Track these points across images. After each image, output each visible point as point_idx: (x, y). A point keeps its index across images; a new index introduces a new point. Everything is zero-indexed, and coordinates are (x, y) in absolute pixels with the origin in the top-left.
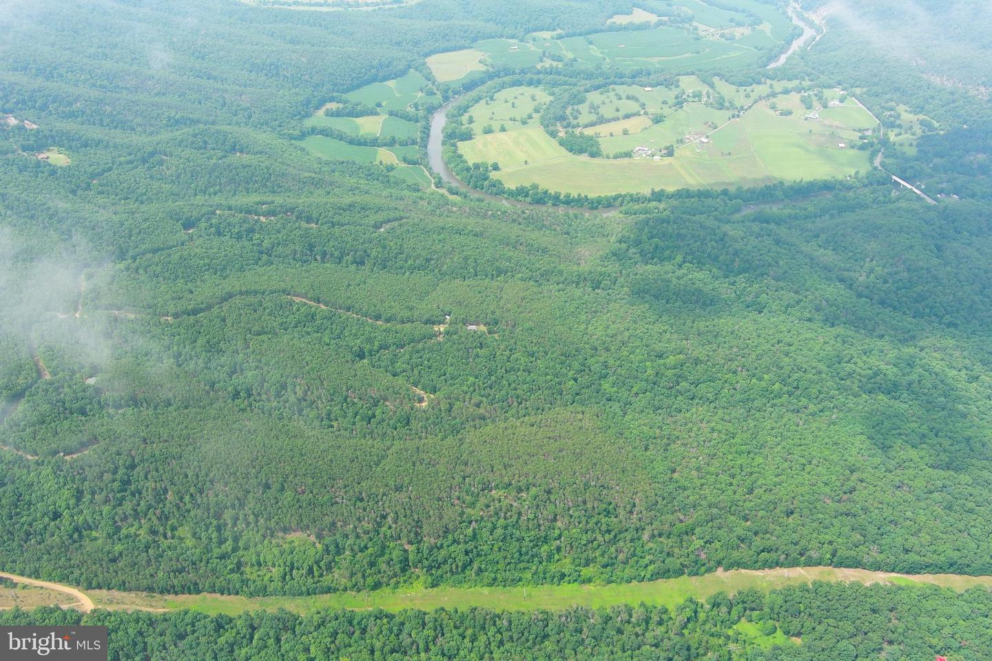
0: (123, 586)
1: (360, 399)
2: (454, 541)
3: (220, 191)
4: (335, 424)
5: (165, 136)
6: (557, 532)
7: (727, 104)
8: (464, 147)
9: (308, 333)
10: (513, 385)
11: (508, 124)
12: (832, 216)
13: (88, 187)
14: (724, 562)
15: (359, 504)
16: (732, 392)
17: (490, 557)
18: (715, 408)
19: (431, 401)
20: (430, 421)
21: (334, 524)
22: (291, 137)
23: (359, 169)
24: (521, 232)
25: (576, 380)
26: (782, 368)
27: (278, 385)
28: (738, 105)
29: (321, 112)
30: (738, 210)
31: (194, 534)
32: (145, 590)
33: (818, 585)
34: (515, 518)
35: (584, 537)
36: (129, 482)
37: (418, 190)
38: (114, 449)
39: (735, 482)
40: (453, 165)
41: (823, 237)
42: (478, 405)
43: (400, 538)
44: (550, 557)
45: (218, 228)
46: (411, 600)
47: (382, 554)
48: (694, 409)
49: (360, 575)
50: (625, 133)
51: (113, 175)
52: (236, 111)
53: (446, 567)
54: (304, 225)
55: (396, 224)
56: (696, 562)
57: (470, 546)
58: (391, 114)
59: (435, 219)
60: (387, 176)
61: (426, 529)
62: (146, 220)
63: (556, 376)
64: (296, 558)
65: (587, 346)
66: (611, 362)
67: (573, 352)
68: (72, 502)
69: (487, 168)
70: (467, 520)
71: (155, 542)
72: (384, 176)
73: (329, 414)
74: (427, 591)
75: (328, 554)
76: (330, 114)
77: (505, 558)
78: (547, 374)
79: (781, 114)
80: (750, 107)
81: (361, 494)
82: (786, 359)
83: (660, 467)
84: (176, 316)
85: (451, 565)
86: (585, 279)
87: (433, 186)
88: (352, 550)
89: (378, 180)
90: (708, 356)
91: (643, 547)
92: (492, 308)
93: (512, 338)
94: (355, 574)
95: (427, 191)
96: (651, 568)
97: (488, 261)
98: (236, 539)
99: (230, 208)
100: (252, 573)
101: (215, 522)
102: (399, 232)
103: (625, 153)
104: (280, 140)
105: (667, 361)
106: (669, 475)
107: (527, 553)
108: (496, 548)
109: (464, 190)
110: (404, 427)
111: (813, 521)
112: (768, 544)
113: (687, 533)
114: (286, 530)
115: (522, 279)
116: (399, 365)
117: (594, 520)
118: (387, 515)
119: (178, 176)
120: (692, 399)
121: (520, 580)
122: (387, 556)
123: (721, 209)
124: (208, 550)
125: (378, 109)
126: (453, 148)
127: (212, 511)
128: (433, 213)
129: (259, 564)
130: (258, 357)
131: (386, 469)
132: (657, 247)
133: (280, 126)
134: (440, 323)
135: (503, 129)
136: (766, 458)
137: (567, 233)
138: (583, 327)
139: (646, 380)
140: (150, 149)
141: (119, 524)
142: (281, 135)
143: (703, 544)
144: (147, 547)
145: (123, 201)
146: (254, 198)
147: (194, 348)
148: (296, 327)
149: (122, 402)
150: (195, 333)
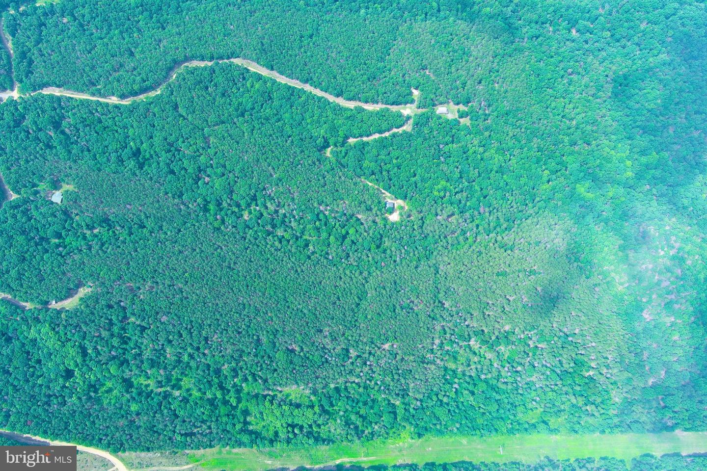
20: (404, 242)
27: (247, 198)
68: (79, 360)
74: (413, 441)
147: (152, 145)
148: (253, 109)
149: (95, 225)
150: (148, 126)
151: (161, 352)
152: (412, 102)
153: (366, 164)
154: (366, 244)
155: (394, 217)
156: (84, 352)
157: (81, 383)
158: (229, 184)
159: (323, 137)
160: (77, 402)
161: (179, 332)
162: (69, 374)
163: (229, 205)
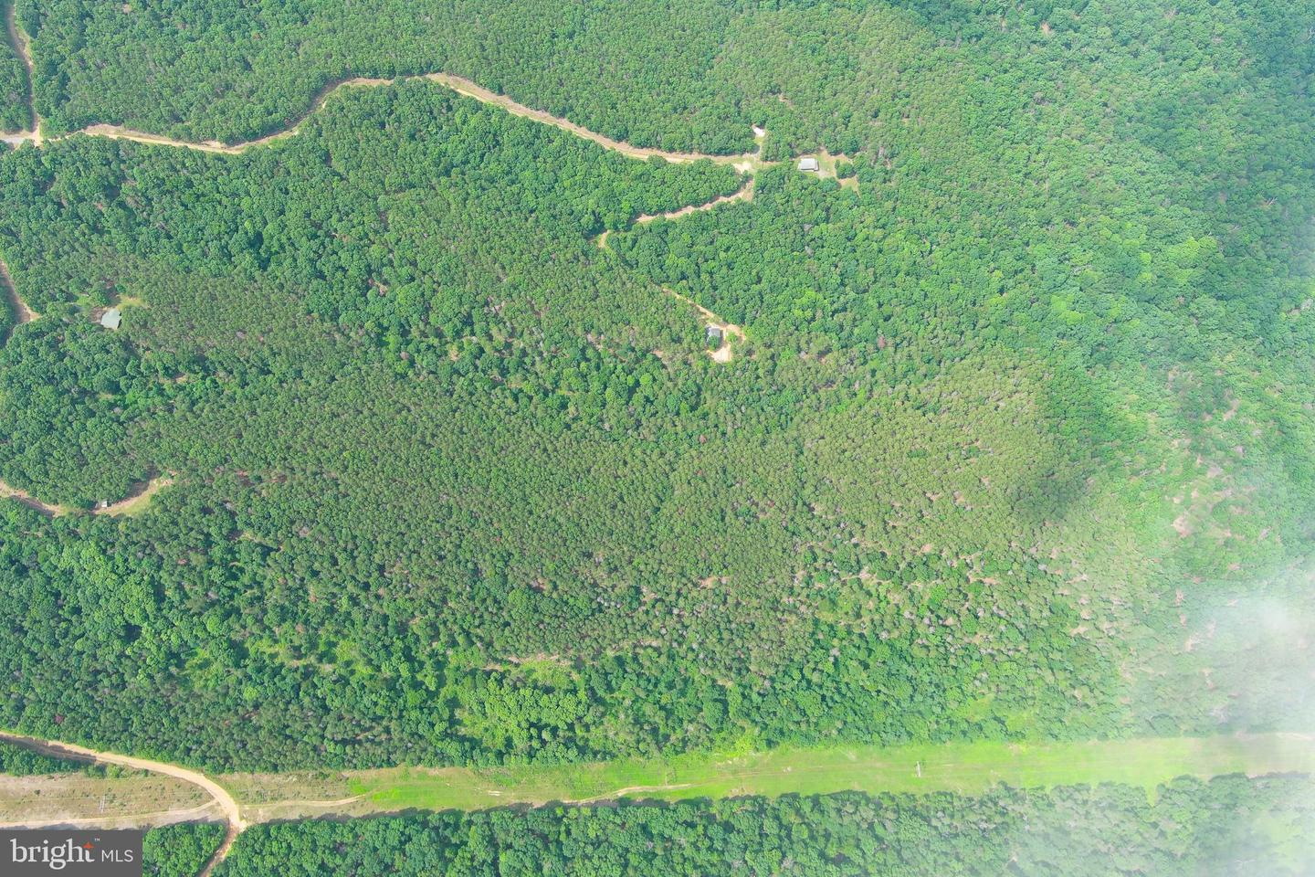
10: (888, 311)
20: (740, 398)
27: (456, 320)
31: (368, 662)
42: (823, 356)
46: (734, 772)
57: (829, 686)
61: (756, 661)
68: (150, 607)
70: (825, 643)
74: (759, 754)
75: (596, 700)
81: (639, 589)
93: (889, 196)
98: (439, 666)
100: (474, 724)
130: (409, 253)
131: (677, 530)
134: (744, 151)
144: (297, 688)
147: (283, 227)
148: (466, 162)
149: (180, 368)
150: (277, 192)
151: (298, 593)
152: (754, 149)
153: (670, 260)
154: (671, 403)
155: (723, 356)
156: (159, 595)
157: (154, 649)
158: (423, 295)
159: (593, 212)
160: (146, 683)
161: (332, 557)
162: (131, 633)
163: (424, 335)
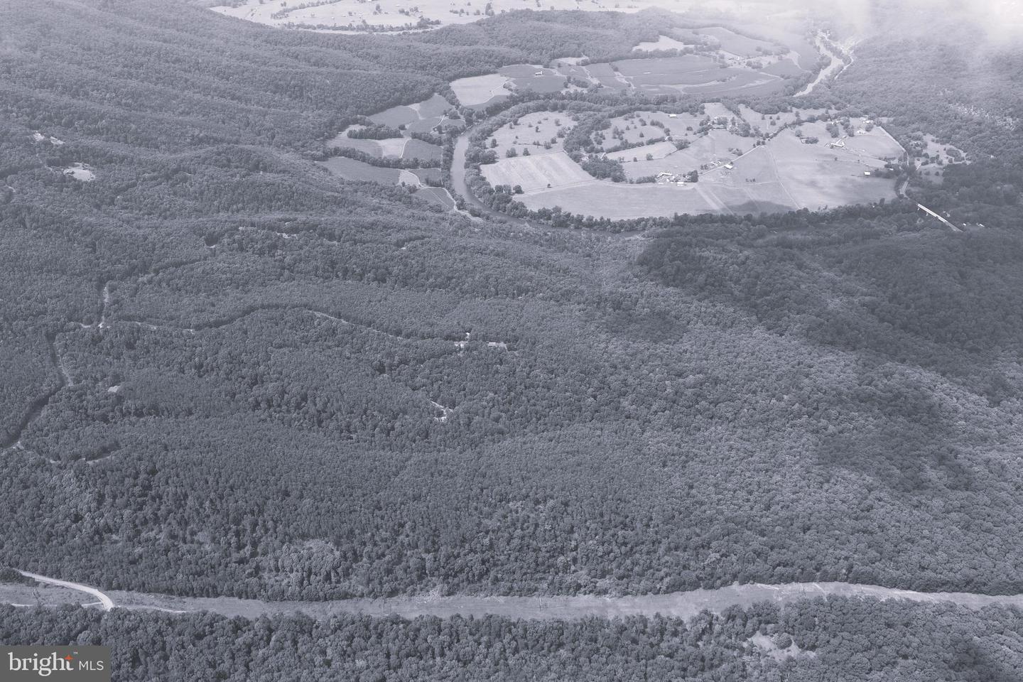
0: (143, 588)
1: (380, 411)
2: (471, 550)
3: (243, 208)
4: (354, 436)
5: (187, 154)
6: (573, 543)
7: (752, 131)
8: (486, 170)
9: (329, 347)
10: (532, 401)
11: (531, 148)
12: (856, 243)
13: (112, 202)
14: (739, 575)
15: (377, 512)
16: (751, 411)
17: (506, 567)
18: (734, 427)
19: (450, 415)
20: (449, 435)
21: (351, 531)
22: (314, 158)
23: (381, 190)
24: (542, 254)
25: (595, 397)
26: (801, 389)
27: (298, 397)
28: (763, 132)
29: (344, 134)
30: (761, 236)
31: (213, 539)
32: (164, 592)
33: (833, 598)
34: (532, 528)
35: (601, 548)
36: (149, 487)
37: (441, 212)
38: (136, 455)
39: (752, 498)
40: (475, 187)
41: (846, 262)
42: (497, 420)
43: (417, 547)
44: (566, 568)
45: (240, 243)
46: (427, 608)
47: (399, 562)
48: (713, 428)
49: (377, 581)
50: (649, 158)
51: (137, 191)
52: (259, 131)
53: (463, 576)
54: (326, 242)
55: (418, 243)
56: (712, 575)
57: (487, 555)
58: (415, 136)
59: (457, 238)
60: (410, 197)
61: (443, 538)
62: (169, 235)
63: (576, 392)
64: (313, 564)
65: (606, 364)
66: (630, 380)
67: (593, 369)
68: (94, 505)
69: (510, 190)
70: (485, 530)
71: (174, 546)
72: (407, 197)
73: (348, 426)
75: (346, 560)
76: (353, 135)
77: (522, 568)
78: (566, 391)
79: (807, 142)
80: (775, 135)
81: (379, 502)
82: (807, 381)
83: (677, 481)
84: (198, 328)
85: (468, 573)
86: (606, 299)
87: (455, 208)
88: (370, 557)
89: (400, 201)
90: (727, 376)
91: (659, 559)
92: (512, 325)
93: (532, 355)
94: (373, 580)
95: (450, 212)
96: (667, 580)
97: (509, 280)
98: (255, 544)
99: (253, 225)
100: (269, 578)
101: (234, 527)
102: (420, 250)
103: (648, 178)
104: (304, 161)
105: (687, 380)
106: (686, 490)
107: (543, 564)
108: (512, 558)
109: (487, 212)
110: (423, 440)
111: (830, 537)
112: (784, 558)
113: (703, 547)
114: (305, 536)
115: (543, 299)
116: (419, 380)
117: (611, 532)
118: (405, 523)
119: (202, 193)
120: (711, 418)
121: (536, 590)
122: (403, 564)
123: (745, 234)
124: (227, 554)
125: (402, 132)
126: (477, 170)
127: (231, 516)
128: (455, 233)
129: (277, 570)
130: (279, 369)
131: (405, 480)
132: (678, 269)
133: (303, 146)
134: (460, 339)
135: (526, 153)
136: (784, 476)
137: (589, 256)
138: (603, 345)
139: (666, 399)
140: (174, 166)
141: (140, 528)
142: (304, 156)
143: (719, 557)
144: (167, 551)
145: (146, 217)
146: (277, 215)
147: (215, 360)
148: (317, 341)
149: (144, 410)
155: (442, 419)
156: (101, 499)
157: (89, 526)
158: (283, 386)
159: (380, 361)
162: (79, 517)
